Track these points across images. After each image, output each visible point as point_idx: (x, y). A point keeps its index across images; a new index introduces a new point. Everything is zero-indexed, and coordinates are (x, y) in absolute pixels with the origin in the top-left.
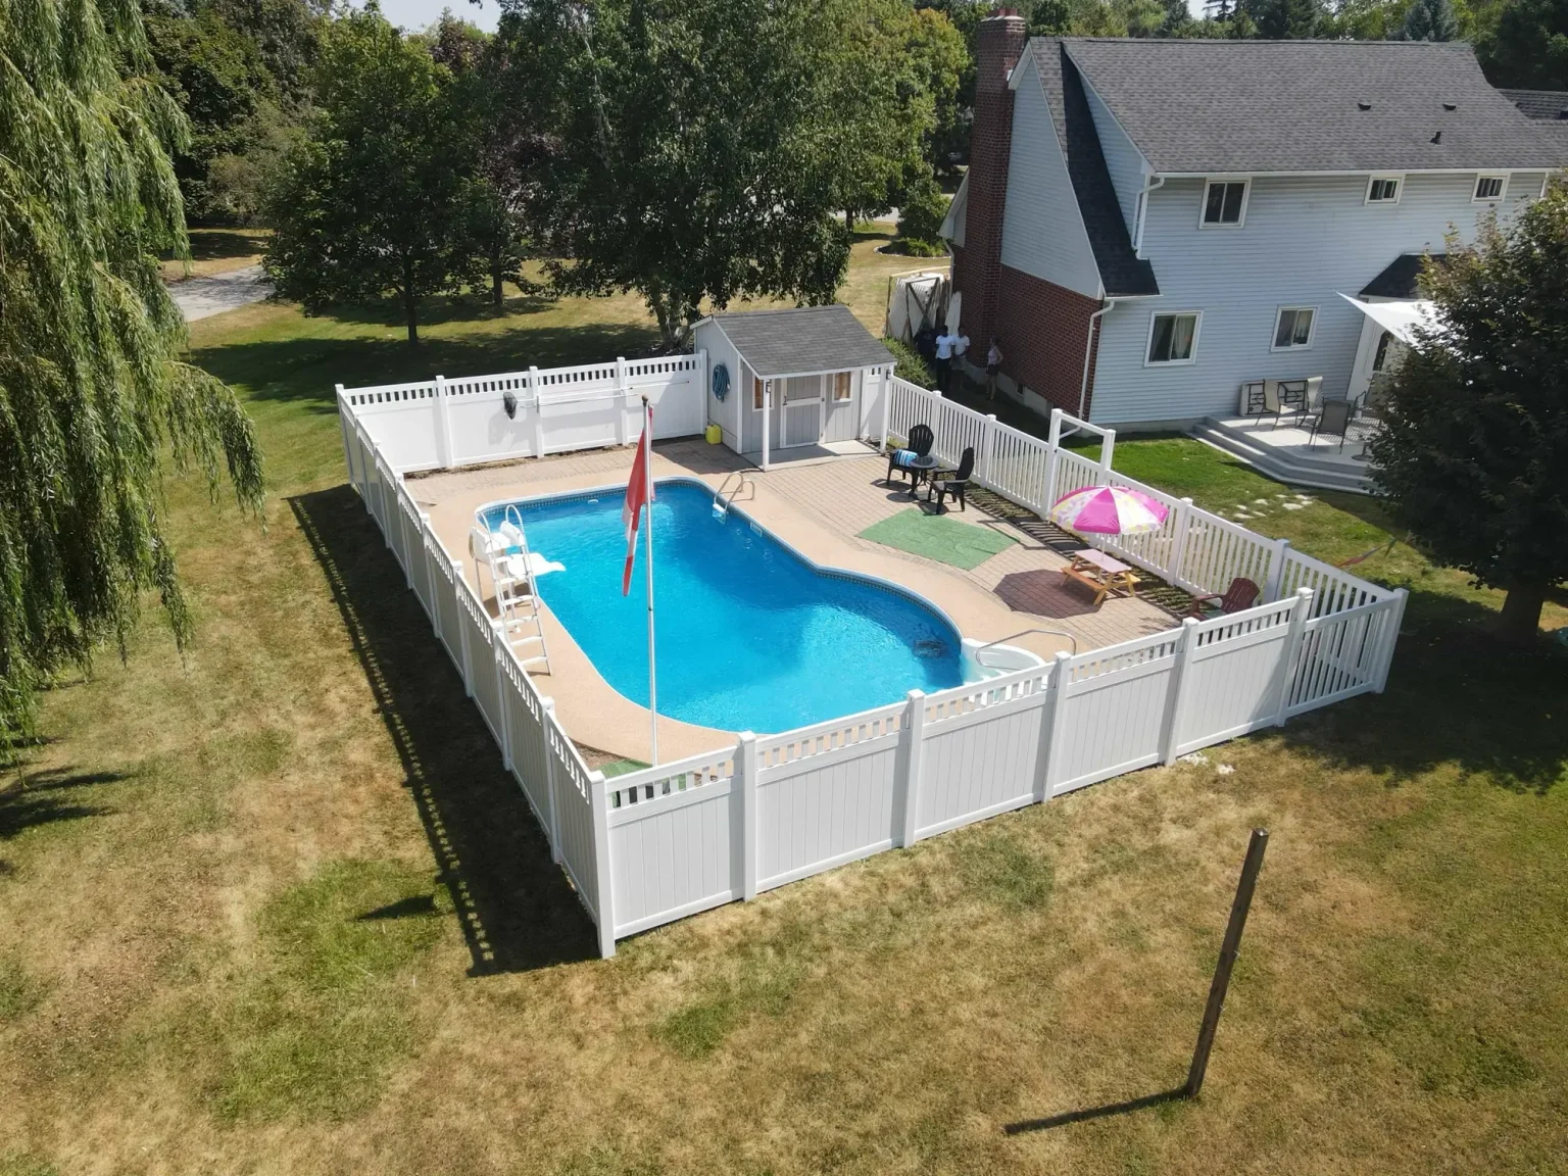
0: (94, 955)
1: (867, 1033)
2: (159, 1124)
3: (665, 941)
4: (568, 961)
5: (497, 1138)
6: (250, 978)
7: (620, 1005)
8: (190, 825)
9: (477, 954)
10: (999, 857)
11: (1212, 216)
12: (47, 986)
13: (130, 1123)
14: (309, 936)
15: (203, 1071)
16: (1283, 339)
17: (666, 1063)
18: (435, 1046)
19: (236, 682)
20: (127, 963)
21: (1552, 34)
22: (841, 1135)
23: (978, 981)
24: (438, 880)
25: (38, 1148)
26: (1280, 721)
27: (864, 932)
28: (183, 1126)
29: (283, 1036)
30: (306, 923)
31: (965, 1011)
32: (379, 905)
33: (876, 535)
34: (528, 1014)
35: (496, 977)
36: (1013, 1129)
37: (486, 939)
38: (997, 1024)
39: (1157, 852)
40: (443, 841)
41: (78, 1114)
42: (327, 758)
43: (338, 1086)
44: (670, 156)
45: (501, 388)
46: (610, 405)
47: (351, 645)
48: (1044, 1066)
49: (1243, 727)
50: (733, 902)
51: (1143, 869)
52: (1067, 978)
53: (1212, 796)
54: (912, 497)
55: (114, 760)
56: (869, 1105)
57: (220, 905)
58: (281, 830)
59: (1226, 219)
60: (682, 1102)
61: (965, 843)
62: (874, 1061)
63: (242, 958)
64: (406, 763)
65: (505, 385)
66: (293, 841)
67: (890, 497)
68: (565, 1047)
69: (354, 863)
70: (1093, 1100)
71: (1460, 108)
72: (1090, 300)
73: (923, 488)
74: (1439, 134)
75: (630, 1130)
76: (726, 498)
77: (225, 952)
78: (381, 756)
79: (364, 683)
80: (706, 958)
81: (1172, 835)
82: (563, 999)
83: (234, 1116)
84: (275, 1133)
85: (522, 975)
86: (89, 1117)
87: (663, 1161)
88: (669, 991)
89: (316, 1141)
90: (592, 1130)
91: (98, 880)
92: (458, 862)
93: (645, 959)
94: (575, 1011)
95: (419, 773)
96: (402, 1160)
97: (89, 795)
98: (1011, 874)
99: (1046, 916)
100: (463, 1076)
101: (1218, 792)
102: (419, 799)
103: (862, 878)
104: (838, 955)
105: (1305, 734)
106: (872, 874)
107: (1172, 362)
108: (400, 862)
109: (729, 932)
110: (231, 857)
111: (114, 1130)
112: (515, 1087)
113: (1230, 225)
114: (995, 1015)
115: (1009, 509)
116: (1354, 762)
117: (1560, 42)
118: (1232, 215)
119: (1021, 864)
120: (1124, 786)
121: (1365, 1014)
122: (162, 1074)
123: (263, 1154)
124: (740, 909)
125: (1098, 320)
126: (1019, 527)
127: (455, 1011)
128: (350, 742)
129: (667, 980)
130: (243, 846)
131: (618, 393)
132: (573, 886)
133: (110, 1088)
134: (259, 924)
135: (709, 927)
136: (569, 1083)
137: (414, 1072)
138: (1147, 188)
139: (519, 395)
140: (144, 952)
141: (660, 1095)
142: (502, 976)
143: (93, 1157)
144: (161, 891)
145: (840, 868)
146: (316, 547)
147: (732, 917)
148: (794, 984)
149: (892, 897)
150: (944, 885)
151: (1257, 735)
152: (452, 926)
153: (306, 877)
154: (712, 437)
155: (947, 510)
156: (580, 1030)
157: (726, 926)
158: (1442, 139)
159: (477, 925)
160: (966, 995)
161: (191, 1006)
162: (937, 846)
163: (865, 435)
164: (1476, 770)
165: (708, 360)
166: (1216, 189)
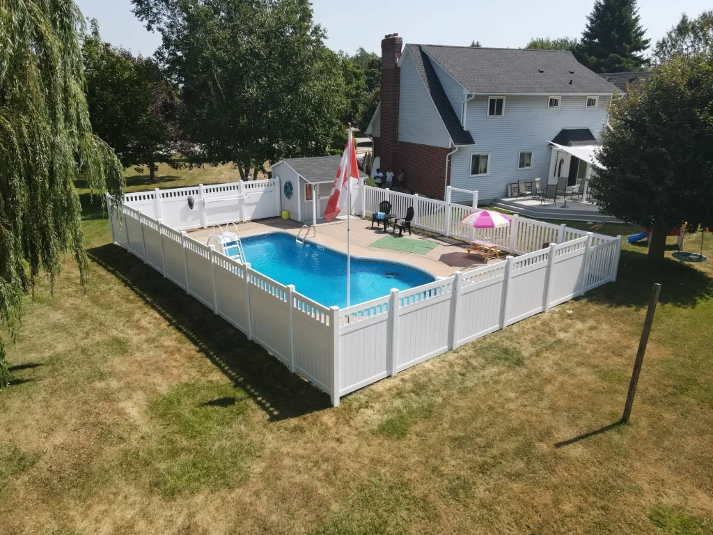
0: (59, 438)
1: (473, 419)
2: (132, 504)
3: (362, 396)
4: (318, 409)
5: (319, 484)
6: (154, 437)
7: (352, 423)
8: (90, 379)
9: (270, 413)
10: (495, 350)
11: (492, 112)
12: (38, 456)
13: (114, 506)
14: (178, 416)
15: (146, 478)
16: (521, 165)
17: (386, 443)
18: (267, 452)
19: (88, 321)
20: (81, 439)
21: (590, 56)
22: (483, 458)
23: (512, 395)
24: (235, 386)
25: (65, 526)
26: (582, 294)
27: (451, 383)
28: (147, 503)
29: (184, 458)
30: (173, 411)
31: (512, 406)
32: (209, 399)
33: (377, 245)
34: (307, 433)
35: (285, 421)
36: (558, 445)
37: (271, 406)
38: (528, 409)
39: (559, 342)
40: (230, 371)
41: (81, 507)
42: (152, 346)
43: (224, 474)
44: (252, 94)
45: (186, 194)
46: (237, 203)
47: (144, 302)
48: (558, 421)
49: (570, 296)
50: (387, 378)
51: (557, 348)
52: (548, 389)
53: (570, 321)
54: (385, 232)
55: (33, 357)
56: (489, 445)
57: (122, 409)
58: (141, 376)
59: (497, 114)
60: (403, 457)
61: (479, 345)
62: (483, 429)
63: (145, 429)
64: (196, 344)
65: (188, 193)
66: (150, 380)
67: (375, 232)
68: (333, 444)
69: (187, 384)
70: (585, 431)
71: (576, 73)
72: (445, 149)
73: (390, 229)
74: (571, 81)
75: (383, 471)
76: (302, 237)
77: (135, 428)
78: (180, 342)
79: (158, 315)
80: (384, 401)
81: (561, 335)
82: (322, 425)
83: (173, 495)
84: (199, 498)
85: (297, 418)
86: (89, 507)
87: (405, 481)
88: (373, 416)
89: (223, 499)
90: (364, 474)
91: (47, 407)
92: (242, 378)
93: (355, 405)
94: (330, 428)
95: (204, 346)
96: (274, 500)
97: (26, 374)
98: (504, 356)
99: (526, 368)
100: (288, 462)
101: (571, 319)
102: (208, 356)
103: (440, 363)
104: (445, 393)
105: (594, 297)
106: (443, 361)
107: (480, 175)
108: (211, 382)
109: (390, 389)
110: (120, 390)
111: (106, 511)
112: (317, 462)
113: (498, 116)
114: (525, 406)
115: (430, 234)
116: (619, 304)
117: (593, 60)
118: (499, 112)
119: (506, 351)
120: (533, 320)
121: (675, 387)
122: (124, 483)
123: (198, 508)
124: (392, 380)
125: (450, 157)
126: (437, 239)
127: (270, 437)
128: (162, 338)
129: (369, 412)
130: (123, 384)
131: (240, 197)
132: (306, 380)
133: (95, 493)
134: (148, 415)
135: (379, 388)
136: (342, 457)
137: (261, 464)
138: (466, 100)
139: (195, 197)
140: (88, 433)
141: (390, 456)
142: (287, 420)
143: (99, 525)
144: (86, 407)
145: (428, 360)
146: (105, 267)
147: (389, 383)
148: (431, 405)
149: (457, 369)
150: (477, 361)
151: (576, 299)
152: (251, 403)
153: (165, 393)
154: (285, 215)
155: (403, 236)
156: (337, 436)
157: (388, 388)
158: (573, 83)
159: (264, 401)
160: (509, 400)
161: (126, 453)
162: (466, 348)
163: (353, 213)
164: (666, 303)
165: (280, 181)
166: (492, 101)
